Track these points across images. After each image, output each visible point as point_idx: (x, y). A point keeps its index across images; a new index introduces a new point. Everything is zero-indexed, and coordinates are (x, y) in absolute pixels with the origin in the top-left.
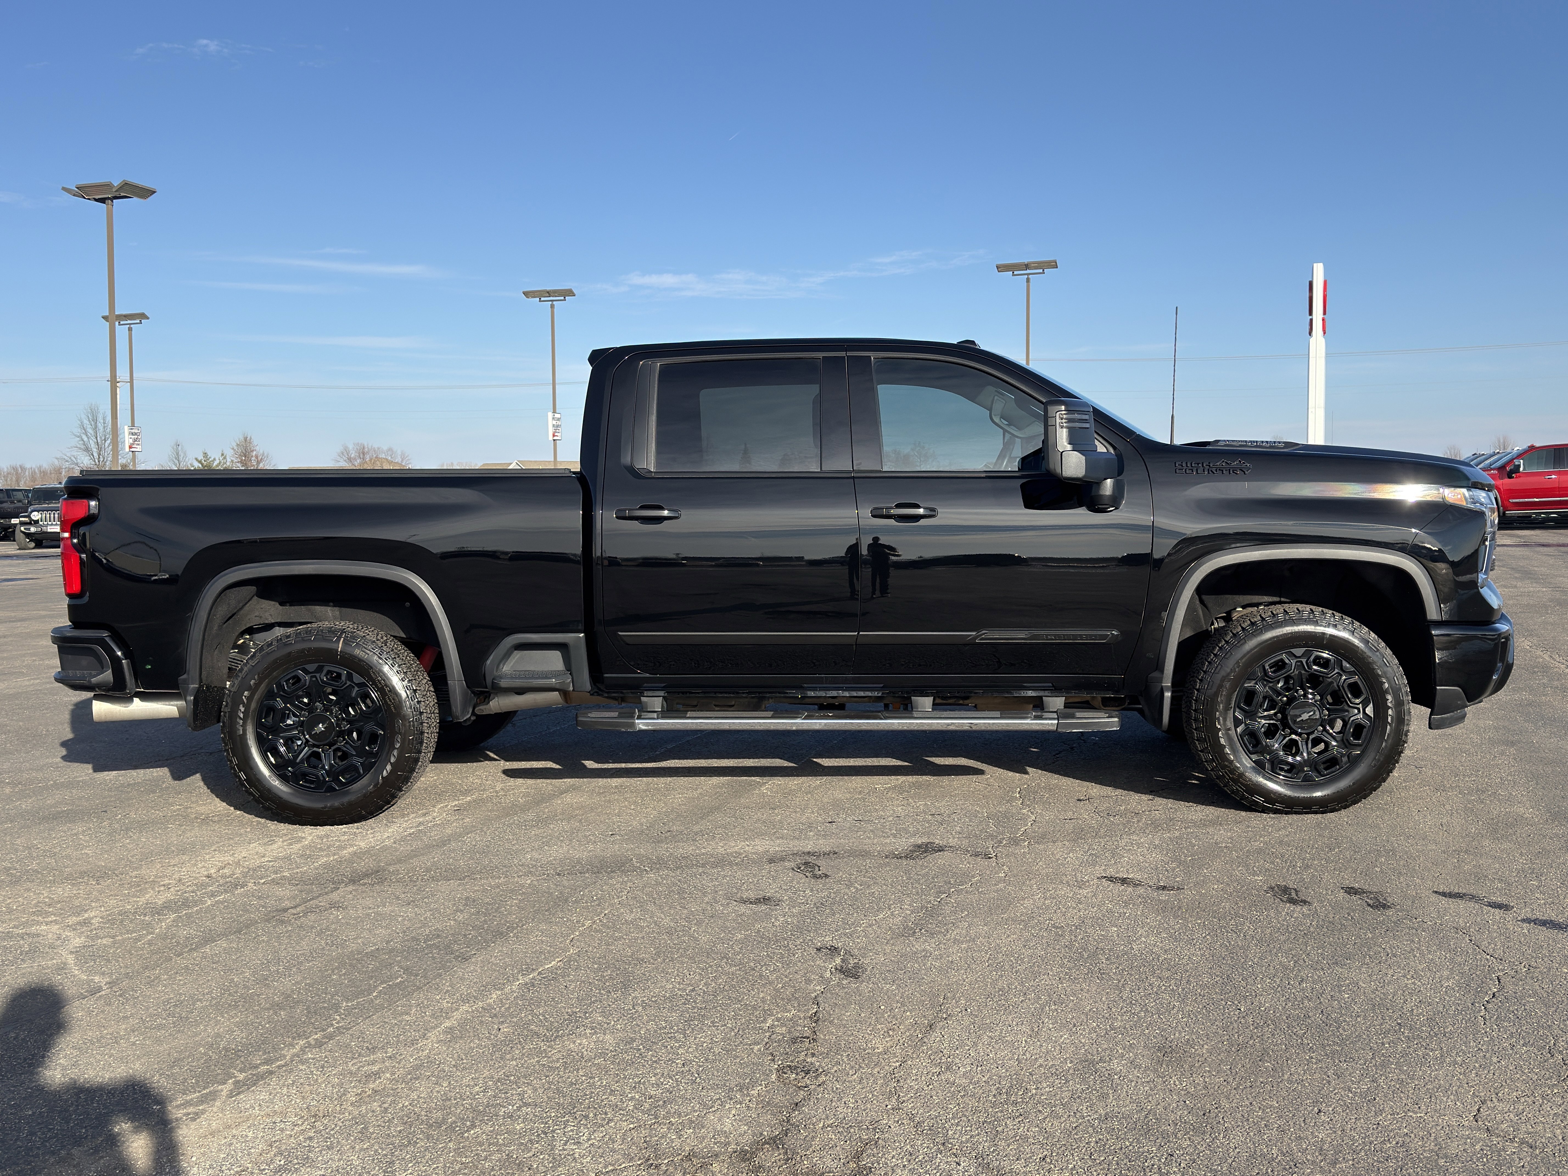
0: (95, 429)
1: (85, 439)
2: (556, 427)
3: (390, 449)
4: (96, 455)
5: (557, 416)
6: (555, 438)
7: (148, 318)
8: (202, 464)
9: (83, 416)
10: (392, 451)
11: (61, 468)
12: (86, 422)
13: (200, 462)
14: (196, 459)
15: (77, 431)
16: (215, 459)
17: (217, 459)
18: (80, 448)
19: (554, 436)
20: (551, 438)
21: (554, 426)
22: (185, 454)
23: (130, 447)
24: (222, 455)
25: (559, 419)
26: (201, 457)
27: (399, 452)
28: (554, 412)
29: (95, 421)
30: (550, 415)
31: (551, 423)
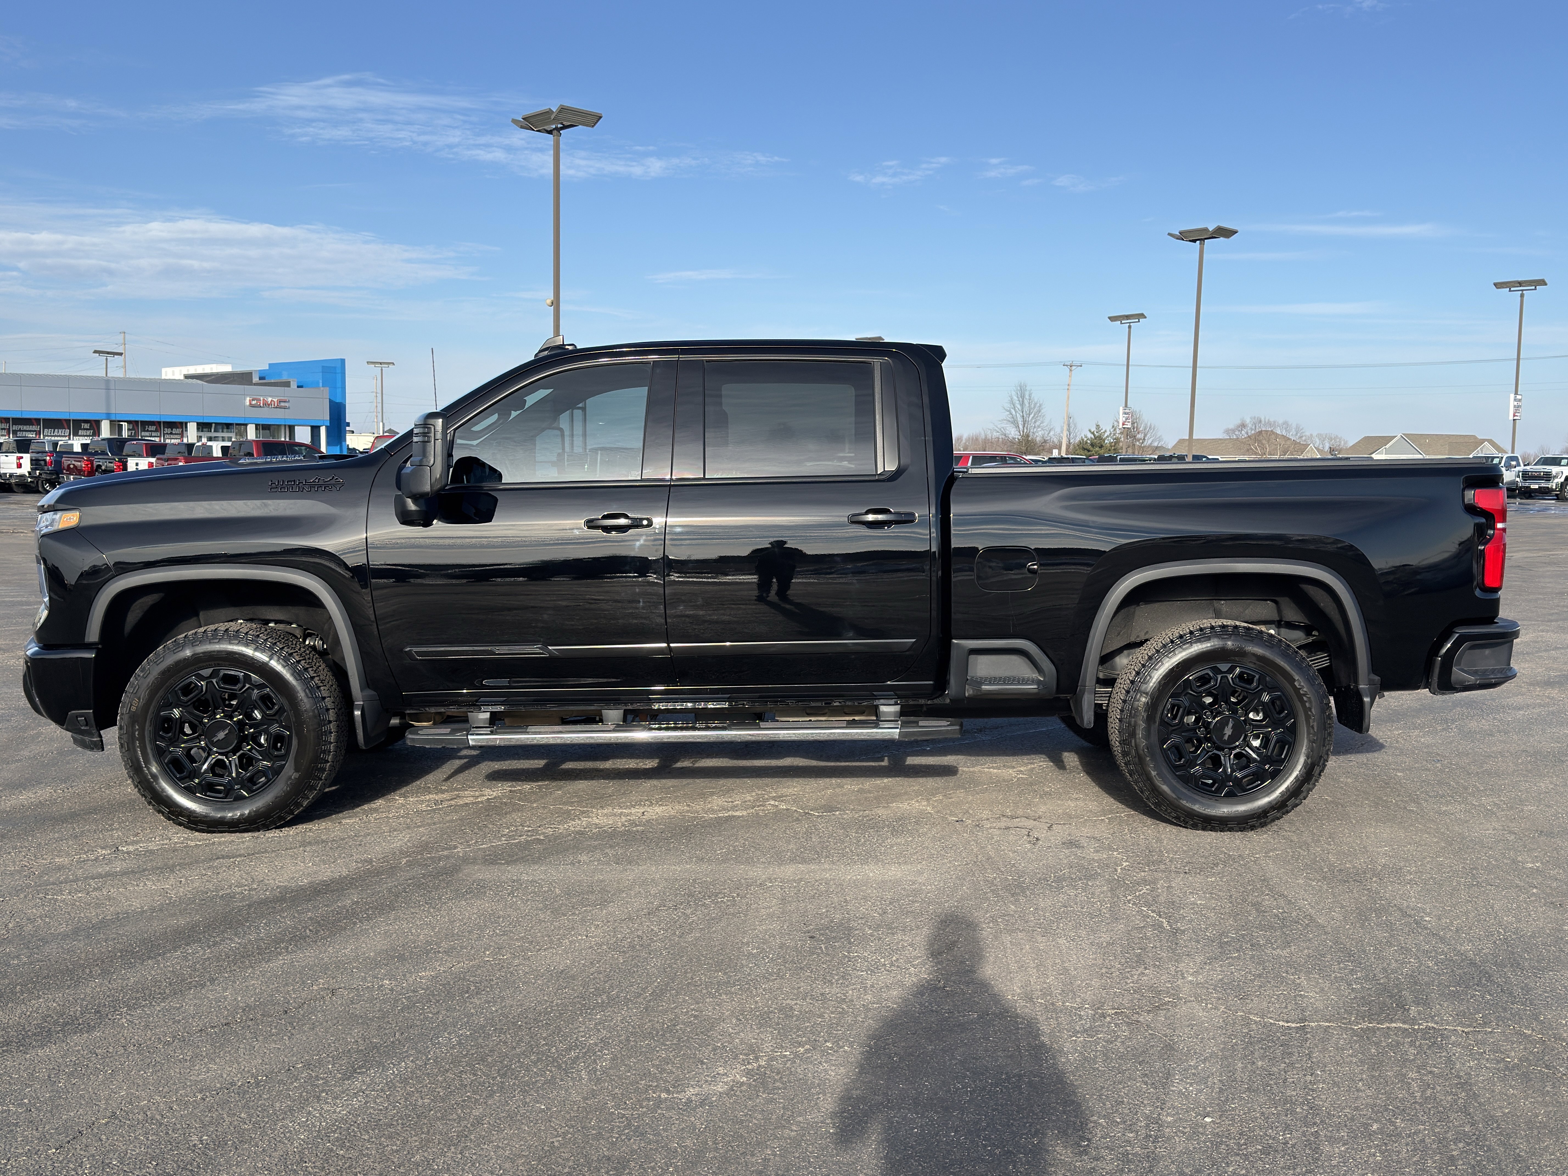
0: (1022, 404)
1: (1014, 413)
2: (1517, 408)
3: (1286, 423)
4: (1021, 427)
5: (1519, 397)
6: (1515, 418)
7: (1145, 317)
8: (1094, 435)
9: (1014, 393)
10: (1288, 425)
11: (998, 438)
12: (1015, 398)
13: (1093, 433)
14: (1090, 431)
15: (1008, 406)
16: (1106, 431)
17: (1108, 431)
18: (1009, 421)
19: (1514, 416)
20: (1511, 418)
21: (1515, 406)
22: (1075, 426)
23: (1123, 424)
24: (1113, 427)
25: (1520, 400)
26: (1093, 429)
27: (1294, 426)
28: (1516, 393)
29: (1023, 397)
30: (1512, 396)
31: (1512, 403)
